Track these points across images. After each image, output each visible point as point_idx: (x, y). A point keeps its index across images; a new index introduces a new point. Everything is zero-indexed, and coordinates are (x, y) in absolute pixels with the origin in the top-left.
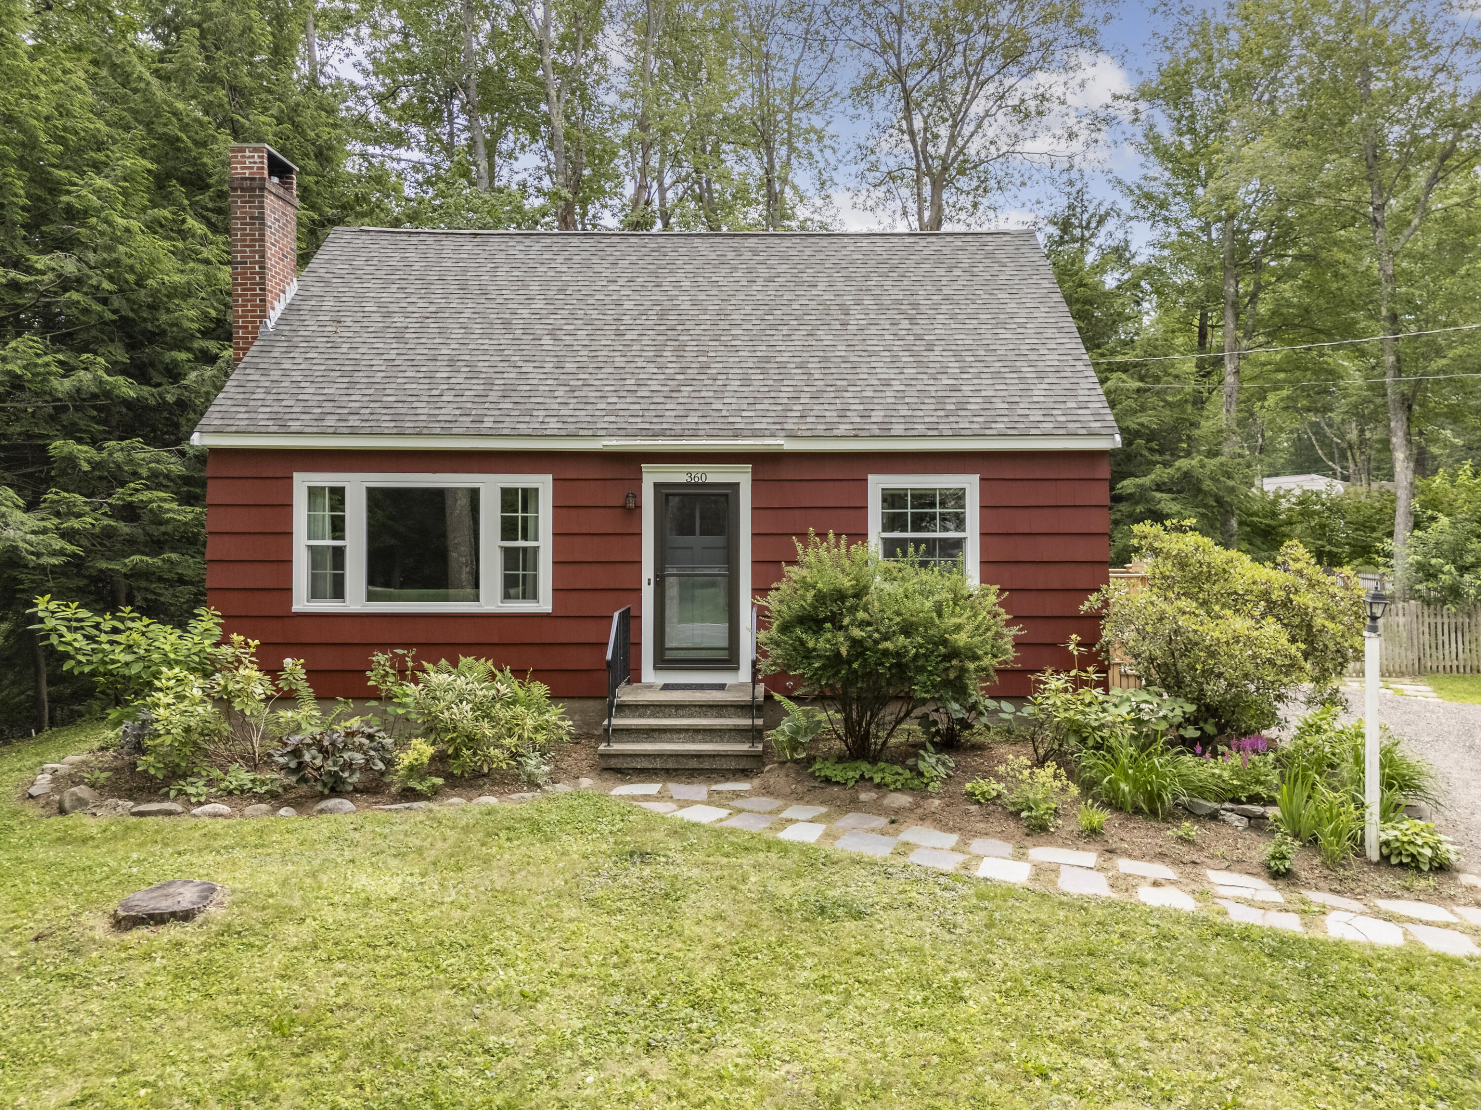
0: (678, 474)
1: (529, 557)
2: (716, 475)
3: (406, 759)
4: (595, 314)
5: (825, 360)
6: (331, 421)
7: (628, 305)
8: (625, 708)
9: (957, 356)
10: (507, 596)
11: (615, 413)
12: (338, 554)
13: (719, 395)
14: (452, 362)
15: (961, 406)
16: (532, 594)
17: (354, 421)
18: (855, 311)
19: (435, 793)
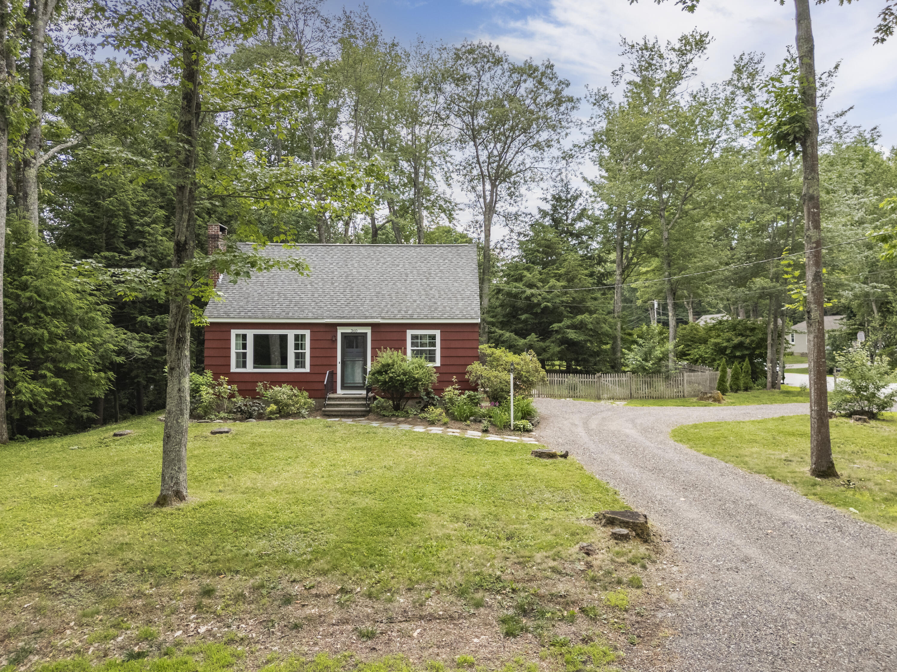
0: (348, 330)
1: (303, 355)
2: (360, 330)
3: (269, 409)
4: (325, 276)
5: (397, 293)
6: (242, 314)
7: (336, 273)
8: (330, 399)
9: (439, 292)
10: (296, 367)
11: (329, 311)
12: (244, 355)
13: (362, 305)
14: (279, 294)
15: (436, 309)
16: (303, 366)
17: (250, 314)
18: (410, 276)
19: (277, 418)
